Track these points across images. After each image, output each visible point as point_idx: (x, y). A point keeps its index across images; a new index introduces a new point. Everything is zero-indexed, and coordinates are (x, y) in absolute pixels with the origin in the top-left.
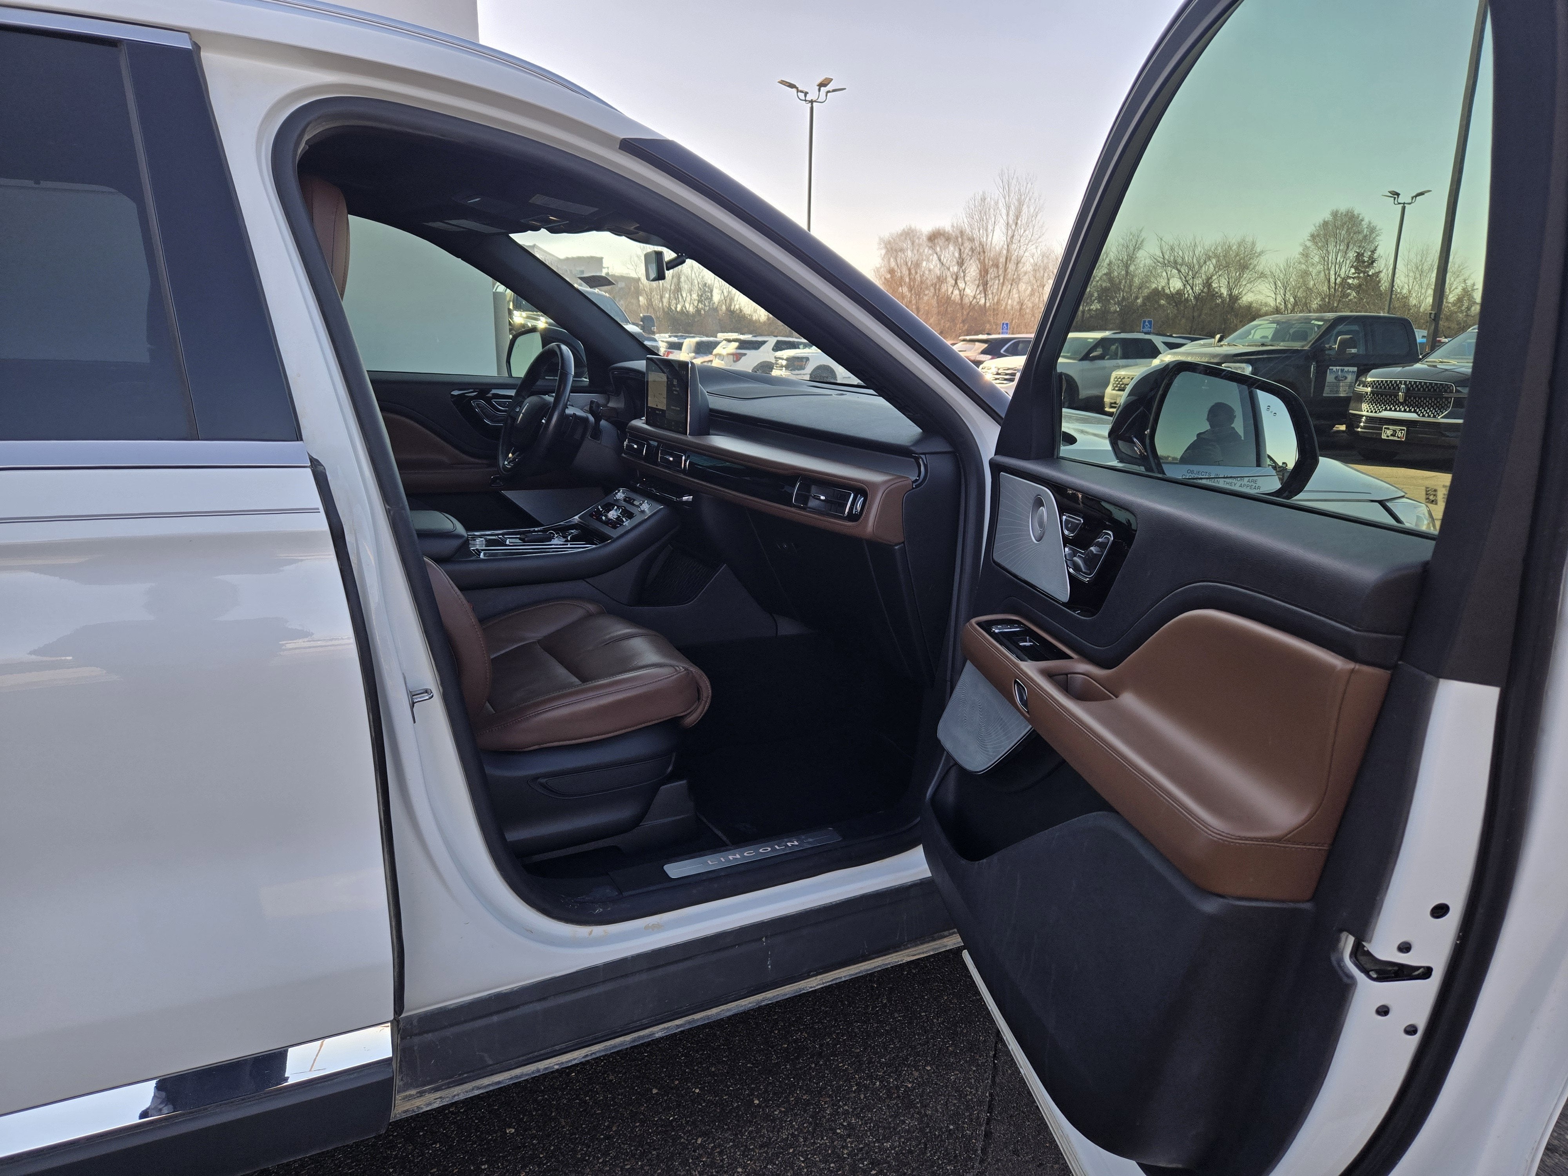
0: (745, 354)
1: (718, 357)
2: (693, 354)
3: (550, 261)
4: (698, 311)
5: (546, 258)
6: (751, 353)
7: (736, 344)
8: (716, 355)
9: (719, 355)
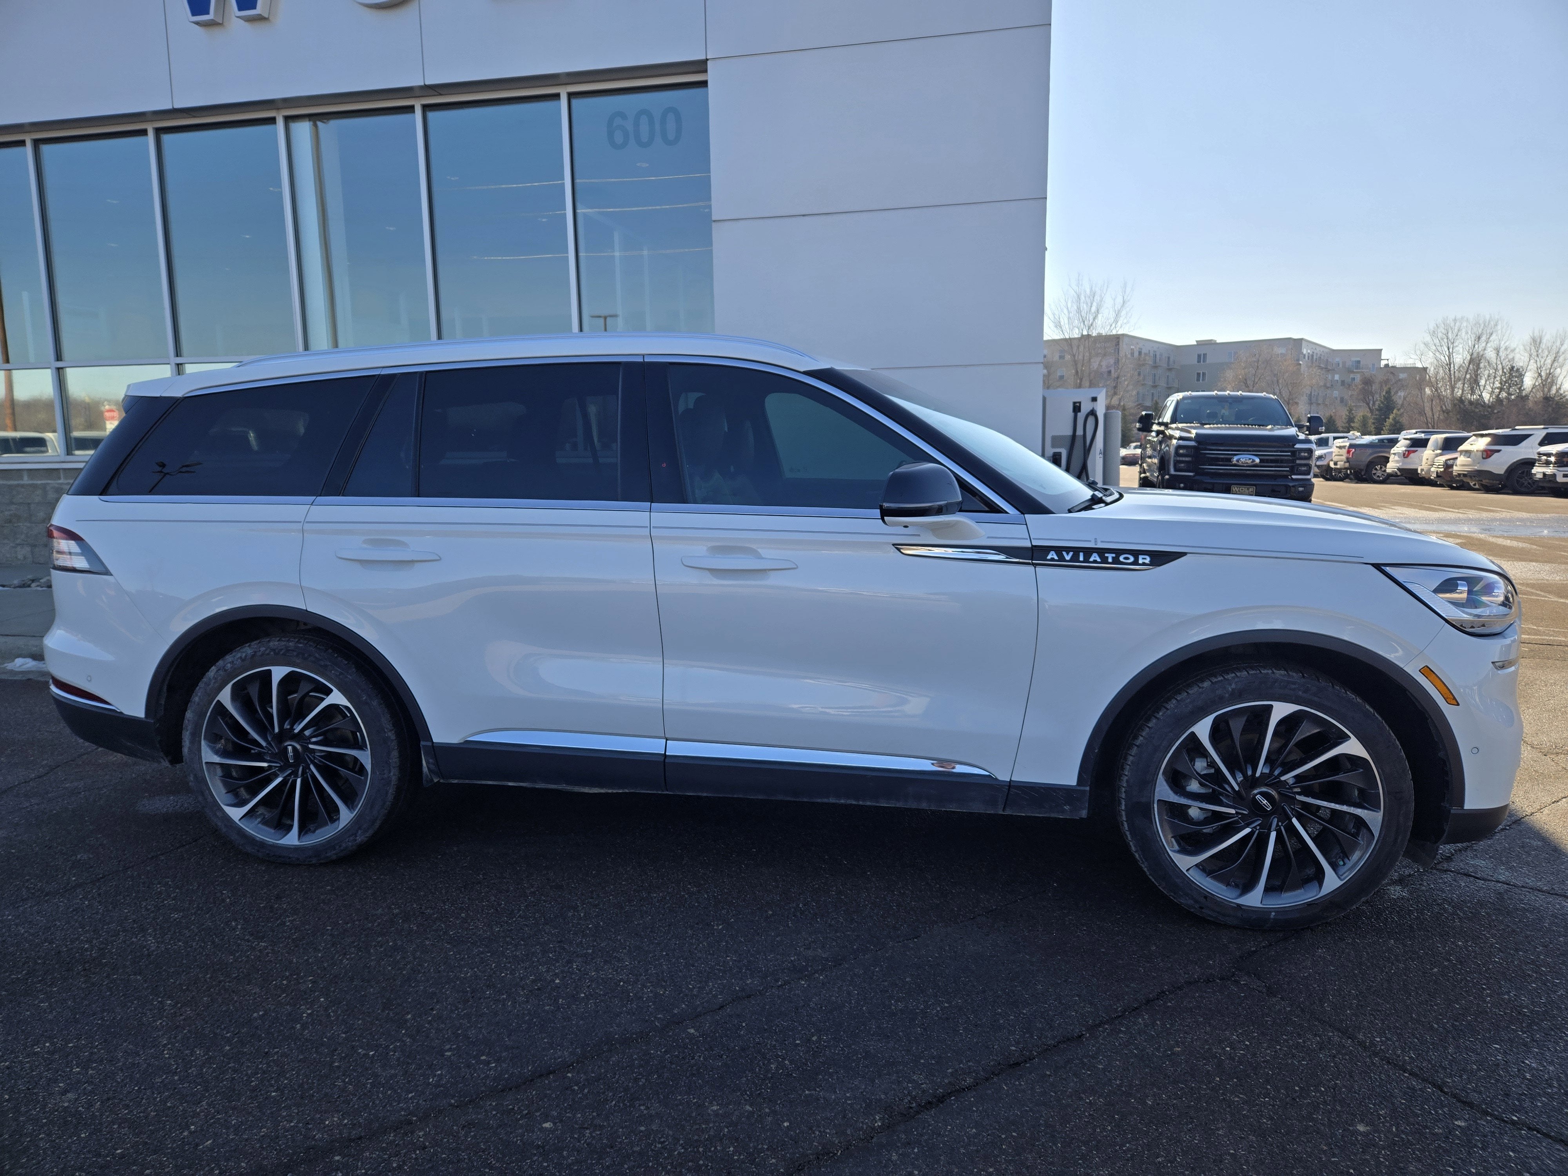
0: (1499, 451)
1: (1464, 453)
2: (1439, 451)
3: (1318, 356)
4: (1499, 401)
5: (1315, 351)
6: (1507, 449)
7: (1488, 440)
8: (1461, 452)
9: (1468, 453)
